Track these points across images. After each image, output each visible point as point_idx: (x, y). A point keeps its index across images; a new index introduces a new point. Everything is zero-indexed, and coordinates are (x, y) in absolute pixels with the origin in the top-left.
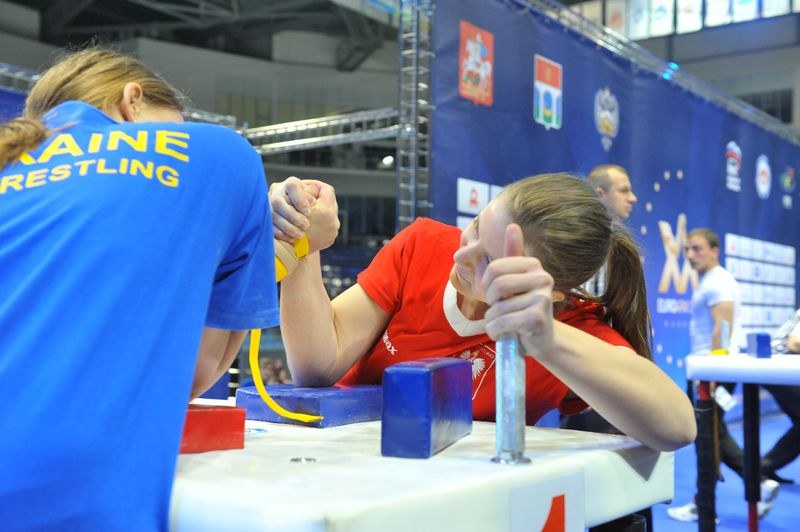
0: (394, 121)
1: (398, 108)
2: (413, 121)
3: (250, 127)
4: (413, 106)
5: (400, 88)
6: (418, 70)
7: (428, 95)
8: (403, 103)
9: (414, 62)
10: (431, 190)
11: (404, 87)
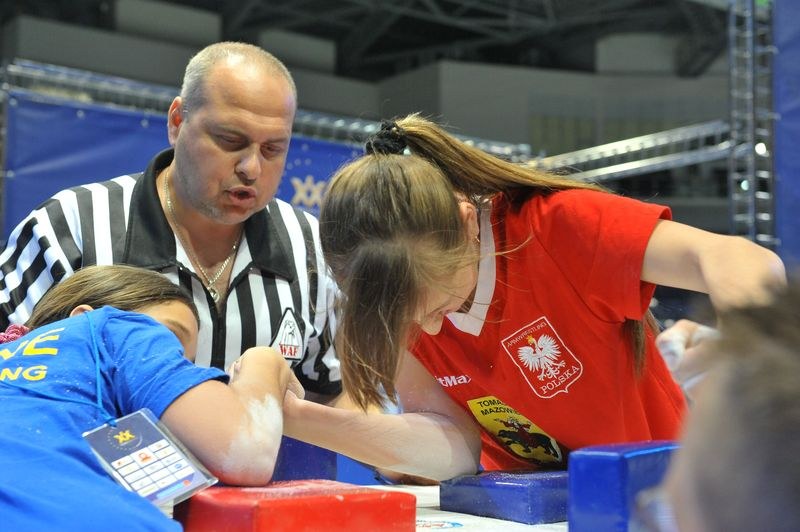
0: (725, 137)
1: (729, 121)
2: (749, 136)
3: (548, 156)
4: (749, 117)
5: (730, 97)
6: (754, 72)
7: (771, 103)
8: (735, 114)
9: (750, 63)
10: (773, 222)
11: (735, 93)
